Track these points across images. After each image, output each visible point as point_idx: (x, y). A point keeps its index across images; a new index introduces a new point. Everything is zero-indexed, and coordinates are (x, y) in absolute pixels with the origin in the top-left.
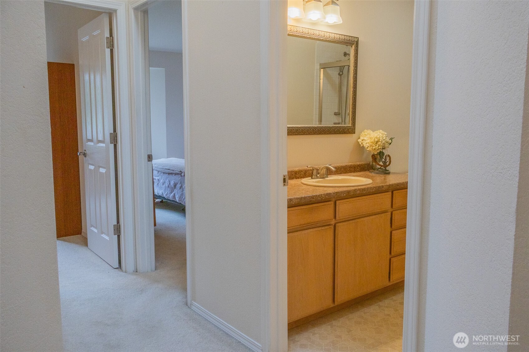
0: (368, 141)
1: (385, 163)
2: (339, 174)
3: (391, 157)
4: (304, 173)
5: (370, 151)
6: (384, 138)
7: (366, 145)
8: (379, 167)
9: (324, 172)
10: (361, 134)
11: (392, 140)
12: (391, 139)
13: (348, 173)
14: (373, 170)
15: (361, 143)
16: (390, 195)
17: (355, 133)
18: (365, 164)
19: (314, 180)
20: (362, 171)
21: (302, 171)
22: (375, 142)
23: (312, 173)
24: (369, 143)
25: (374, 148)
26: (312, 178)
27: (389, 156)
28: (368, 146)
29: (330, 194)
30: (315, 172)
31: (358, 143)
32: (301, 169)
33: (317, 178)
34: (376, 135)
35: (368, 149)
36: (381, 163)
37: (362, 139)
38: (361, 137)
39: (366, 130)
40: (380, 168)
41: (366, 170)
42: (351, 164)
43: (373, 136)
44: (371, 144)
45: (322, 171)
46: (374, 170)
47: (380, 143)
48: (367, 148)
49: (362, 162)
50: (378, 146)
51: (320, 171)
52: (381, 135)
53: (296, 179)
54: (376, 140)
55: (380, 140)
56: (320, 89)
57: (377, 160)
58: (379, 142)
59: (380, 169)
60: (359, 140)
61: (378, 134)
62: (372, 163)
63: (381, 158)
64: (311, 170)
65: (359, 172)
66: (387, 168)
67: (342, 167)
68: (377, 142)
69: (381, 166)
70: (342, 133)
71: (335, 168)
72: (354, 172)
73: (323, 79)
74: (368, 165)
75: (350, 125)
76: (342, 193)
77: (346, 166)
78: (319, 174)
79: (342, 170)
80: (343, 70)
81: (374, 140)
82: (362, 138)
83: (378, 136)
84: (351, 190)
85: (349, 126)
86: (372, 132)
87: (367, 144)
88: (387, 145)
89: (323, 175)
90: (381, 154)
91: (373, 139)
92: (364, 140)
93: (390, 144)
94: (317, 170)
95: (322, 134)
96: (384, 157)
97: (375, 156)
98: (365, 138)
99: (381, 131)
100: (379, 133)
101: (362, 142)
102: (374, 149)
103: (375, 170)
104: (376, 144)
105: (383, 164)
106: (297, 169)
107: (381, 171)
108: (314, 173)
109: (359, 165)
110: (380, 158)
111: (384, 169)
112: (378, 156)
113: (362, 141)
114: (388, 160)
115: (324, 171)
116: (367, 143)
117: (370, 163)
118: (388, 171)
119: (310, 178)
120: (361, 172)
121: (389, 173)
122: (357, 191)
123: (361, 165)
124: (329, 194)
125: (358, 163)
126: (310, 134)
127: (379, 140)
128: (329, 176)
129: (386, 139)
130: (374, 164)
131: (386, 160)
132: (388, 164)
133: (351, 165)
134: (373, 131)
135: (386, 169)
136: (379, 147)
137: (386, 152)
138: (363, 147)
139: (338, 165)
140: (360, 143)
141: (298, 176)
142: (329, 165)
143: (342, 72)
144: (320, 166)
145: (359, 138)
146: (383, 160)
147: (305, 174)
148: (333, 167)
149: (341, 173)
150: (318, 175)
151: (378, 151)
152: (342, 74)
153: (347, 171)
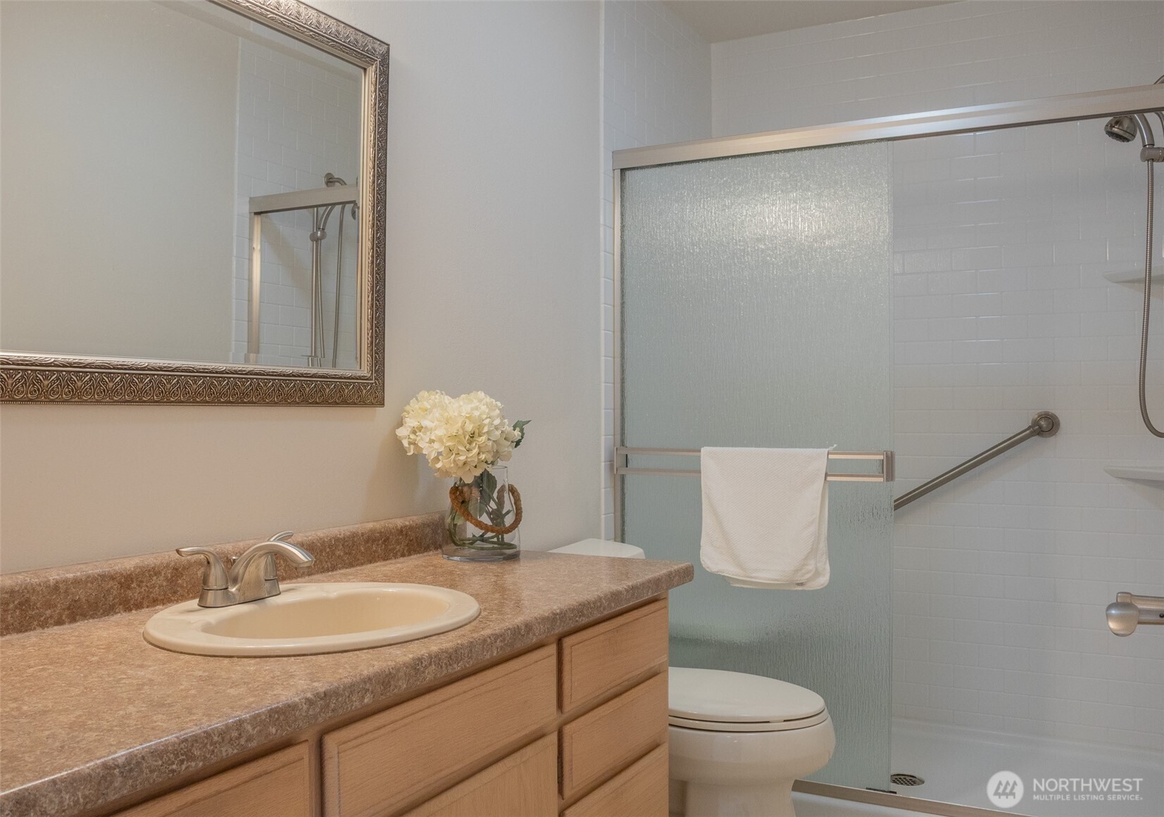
0: (440, 432)
1: (497, 516)
2: (328, 570)
3: (518, 495)
4: (166, 579)
5: (446, 473)
6: (497, 422)
7: (429, 451)
8: (478, 532)
9: (262, 573)
10: (407, 408)
11: (522, 430)
12: (519, 425)
13: (362, 564)
14: (452, 547)
15: (410, 443)
16: (554, 660)
17: (382, 404)
18: (425, 525)
19: (212, 616)
20: (416, 552)
21: (157, 574)
22: (467, 437)
23: (205, 581)
24: (440, 440)
25: (463, 458)
26: (203, 606)
27: (512, 490)
28: (440, 454)
29: (290, 708)
30: (216, 574)
31: (398, 442)
32: (151, 560)
33: (230, 601)
34: (468, 408)
35: (439, 465)
36: (485, 519)
37: (412, 425)
38: (407, 420)
39: (424, 394)
40: (482, 538)
41: (427, 549)
42: (370, 525)
43: (456, 414)
44: (449, 444)
45: (252, 568)
46: (456, 544)
47: (483, 438)
48: (437, 459)
49: (415, 518)
50: (475, 451)
51: (239, 569)
52: (484, 408)
53: (128, 609)
54: (470, 427)
55: (486, 430)
56: (250, 301)
57: (472, 508)
58: (480, 436)
59: (483, 541)
60: (401, 432)
61: (473, 405)
62: (453, 519)
63: (485, 498)
64: (200, 563)
65: (403, 555)
66: (507, 538)
67: (337, 540)
68: (472, 436)
69: (486, 528)
70: (336, 404)
71: (308, 547)
72: (384, 560)
73: (262, 251)
74: (436, 526)
75: (365, 371)
76: (351, 693)
77: (354, 535)
78: (235, 581)
79: (338, 553)
80: (325, 223)
81: (463, 427)
82: (411, 422)
83: (476, 413)
84: (398, 670)
85: (359, 373)
86: (447, 399)
87: (436, 445)
88: (507, 448)
89: (258, 584)
90: (485, 482)
91: (460, 424)
92: (420, 428)
93: (518, 443)
94: (230, 563)
95: (252, 403)
96: (495, 495)
97: (462, 492)
98: (426, 423)
99: (481, 394)
100: (476, 403)
101: (412, 437)
102: (460, 464)
103: (464, 545)
104: (470, 443)
105: (490, 523)
106: (129, 564)
107: (486, 549)
108: (212, 580)
109: (401, 531)
110: (482, 497)
111: (495, 540)
112: (476, 493)
113: (414, 432)
114: (508, 505)
115: (259, 568)
116: (432, 441)
117: (442, 519)
118: (511, 546)
119: (194, 603)
120: (410, 555)
121: (514, 557)
122: (426, 667)
123: (411, 528)
124: (282, 714)
125: (399, 523)
126: (195, 402)
127: (480, 427)
128: (282, 586)
129: (502, 424)
130: (459, 522)
131: (500, 503)
132: (509, 520)
133: (372, 531)
134: (455, 395)
135: (503, 538)
136: (483, 457)
137: (503, 477)
138: (418, 458)
139: (321, 534)
140: (405, 443)
141: (135, 594)
142: (282, 539)
143: (323, 229)
144: (241, 544)
145: (400, 424)
146: (493, 505)
147: (172, 581)
148: (301, 545)
149: (333, 568)
150: (233, 590)
151: (478, 473)
152: (323, 236)
153: (359, 557)
